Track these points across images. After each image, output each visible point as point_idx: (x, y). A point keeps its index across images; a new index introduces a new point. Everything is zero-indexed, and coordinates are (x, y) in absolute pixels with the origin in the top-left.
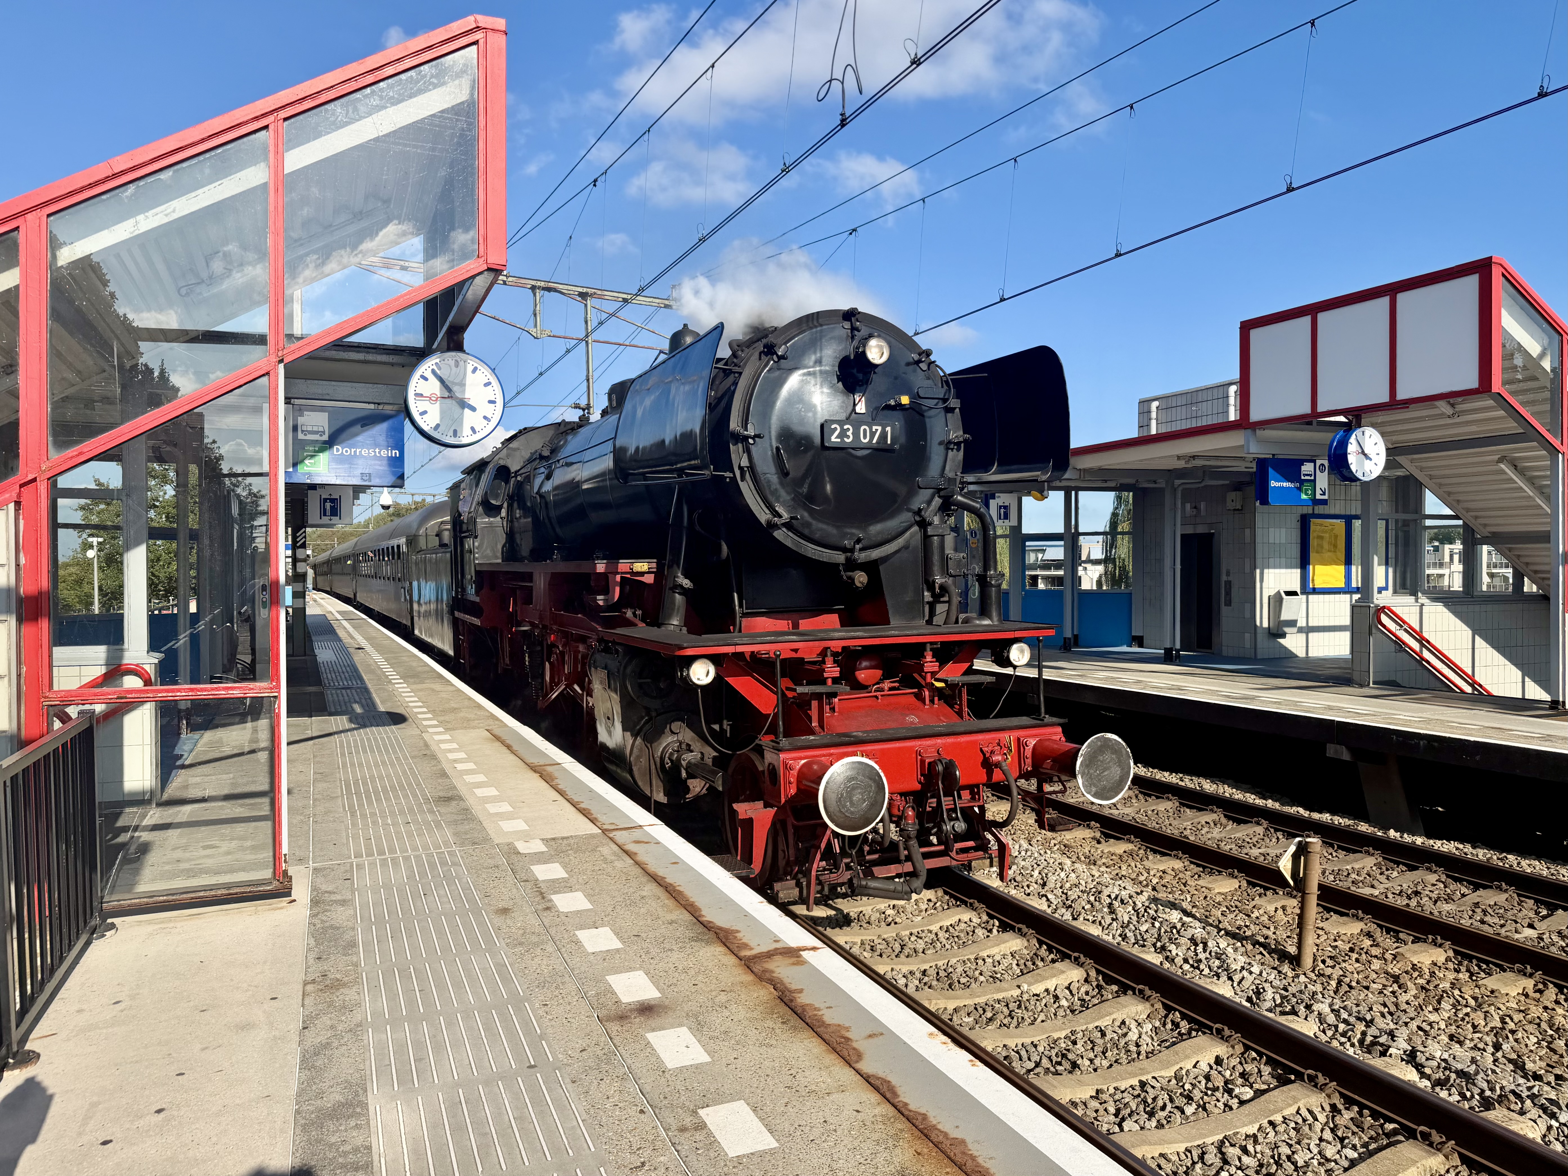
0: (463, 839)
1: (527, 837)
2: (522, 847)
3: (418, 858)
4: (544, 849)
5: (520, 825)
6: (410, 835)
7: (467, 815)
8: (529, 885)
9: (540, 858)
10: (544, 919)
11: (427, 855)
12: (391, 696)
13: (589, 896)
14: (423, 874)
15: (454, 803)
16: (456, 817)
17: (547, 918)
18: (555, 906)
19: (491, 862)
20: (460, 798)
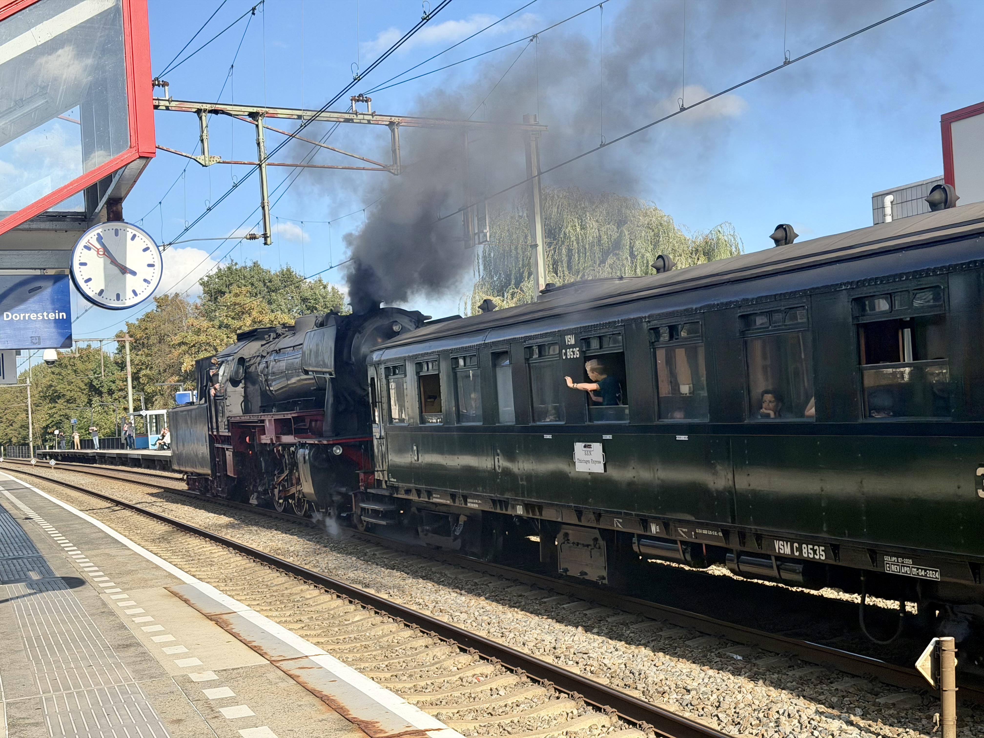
0: (140, 674)
1: (199, 669)
2: (194, 677)
3: (101, 691)
4: (216, 677)
5: (195, 662)
6: (93, 675)
7: (145, 656)
8: (200, 703)
9: (211, 684)
10: (212, 724)
11: (109, 688)
12: (65, 562)
13: (252, 708)
14: (106, 701)
15: (132, 649)
16: (134, 659)
17: (215, 723)
18: (222, 715)
19: (168, 690)
20: (138, 645)
